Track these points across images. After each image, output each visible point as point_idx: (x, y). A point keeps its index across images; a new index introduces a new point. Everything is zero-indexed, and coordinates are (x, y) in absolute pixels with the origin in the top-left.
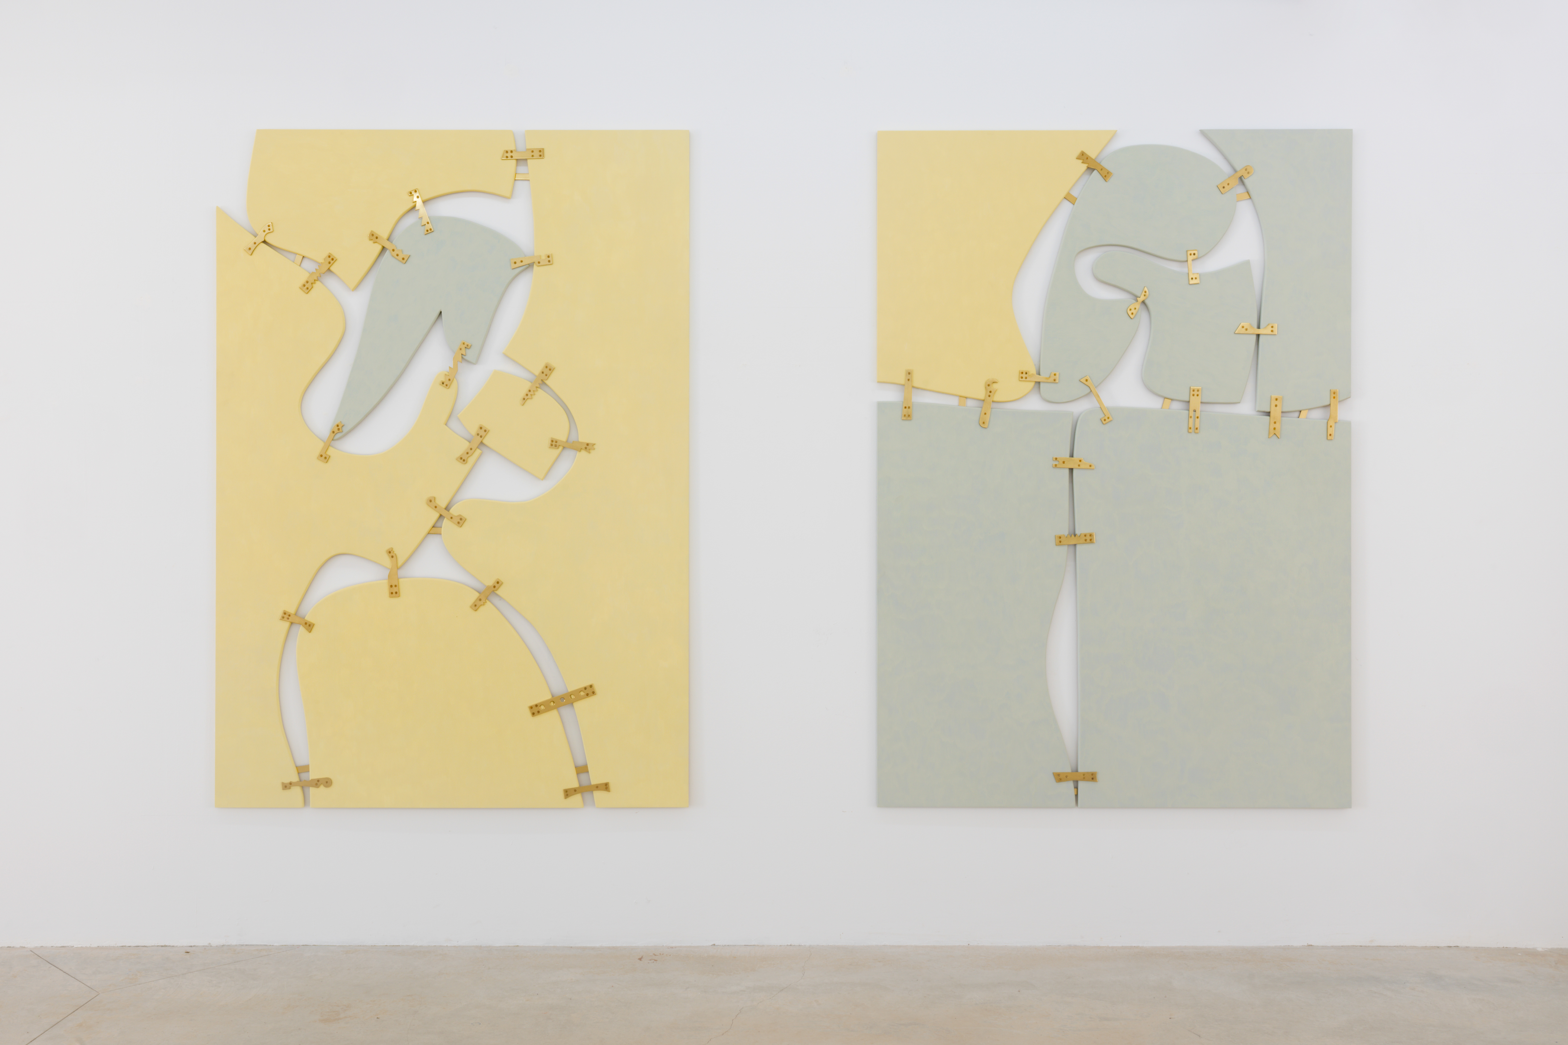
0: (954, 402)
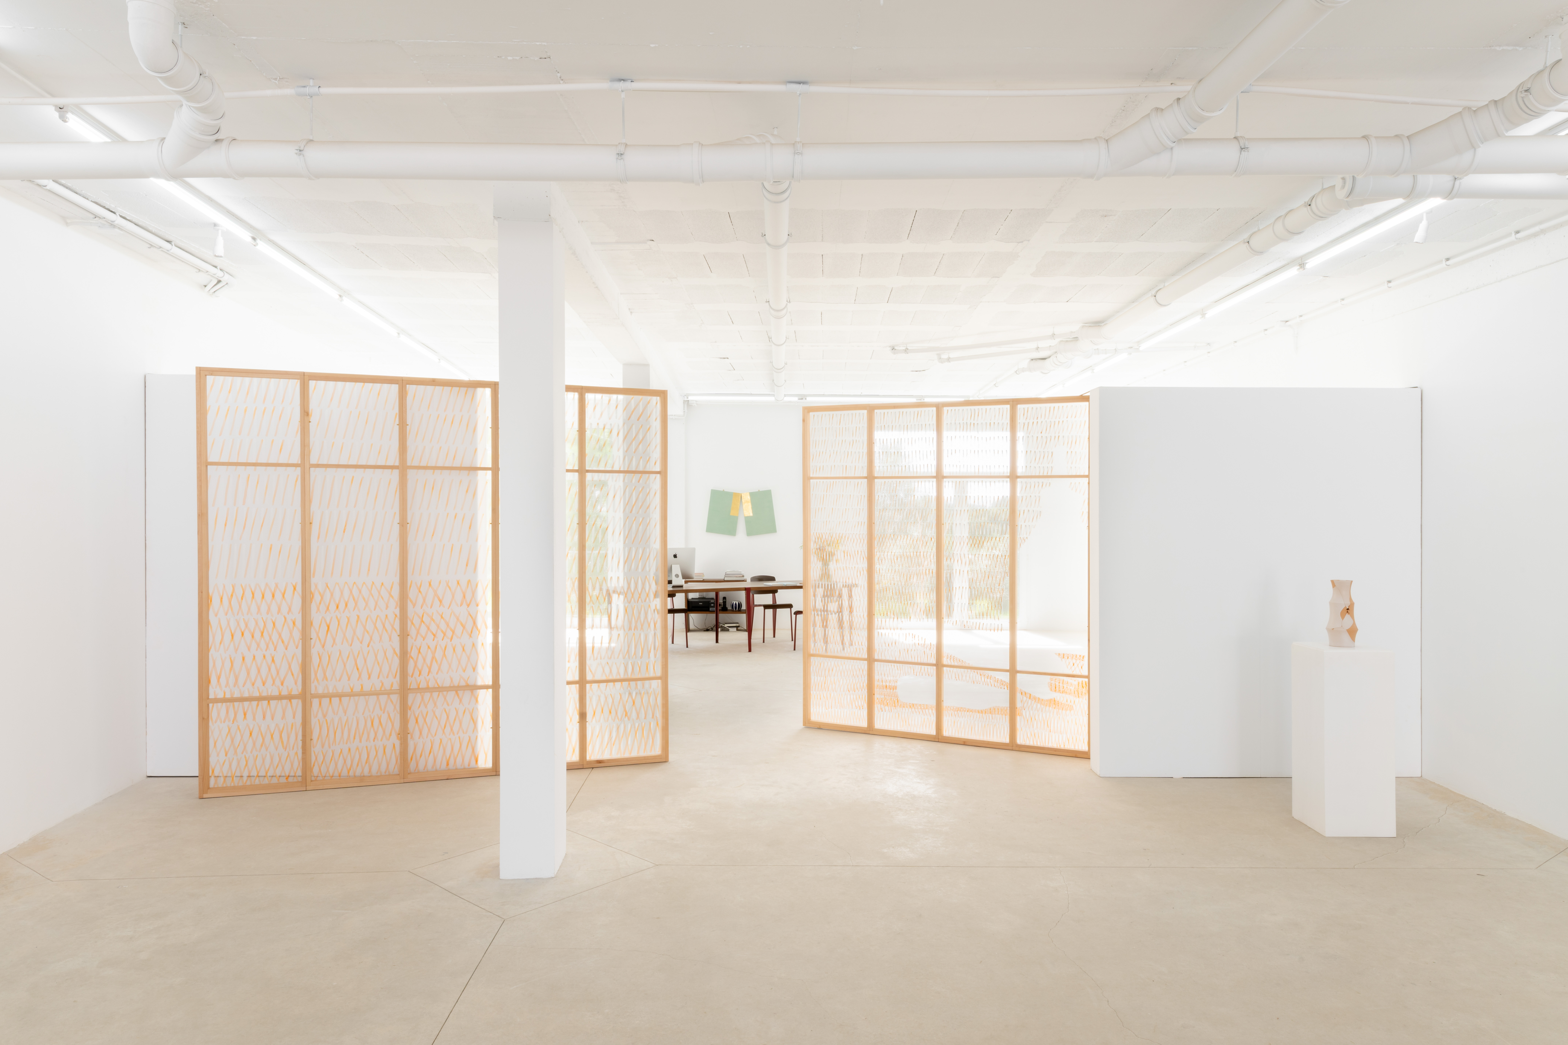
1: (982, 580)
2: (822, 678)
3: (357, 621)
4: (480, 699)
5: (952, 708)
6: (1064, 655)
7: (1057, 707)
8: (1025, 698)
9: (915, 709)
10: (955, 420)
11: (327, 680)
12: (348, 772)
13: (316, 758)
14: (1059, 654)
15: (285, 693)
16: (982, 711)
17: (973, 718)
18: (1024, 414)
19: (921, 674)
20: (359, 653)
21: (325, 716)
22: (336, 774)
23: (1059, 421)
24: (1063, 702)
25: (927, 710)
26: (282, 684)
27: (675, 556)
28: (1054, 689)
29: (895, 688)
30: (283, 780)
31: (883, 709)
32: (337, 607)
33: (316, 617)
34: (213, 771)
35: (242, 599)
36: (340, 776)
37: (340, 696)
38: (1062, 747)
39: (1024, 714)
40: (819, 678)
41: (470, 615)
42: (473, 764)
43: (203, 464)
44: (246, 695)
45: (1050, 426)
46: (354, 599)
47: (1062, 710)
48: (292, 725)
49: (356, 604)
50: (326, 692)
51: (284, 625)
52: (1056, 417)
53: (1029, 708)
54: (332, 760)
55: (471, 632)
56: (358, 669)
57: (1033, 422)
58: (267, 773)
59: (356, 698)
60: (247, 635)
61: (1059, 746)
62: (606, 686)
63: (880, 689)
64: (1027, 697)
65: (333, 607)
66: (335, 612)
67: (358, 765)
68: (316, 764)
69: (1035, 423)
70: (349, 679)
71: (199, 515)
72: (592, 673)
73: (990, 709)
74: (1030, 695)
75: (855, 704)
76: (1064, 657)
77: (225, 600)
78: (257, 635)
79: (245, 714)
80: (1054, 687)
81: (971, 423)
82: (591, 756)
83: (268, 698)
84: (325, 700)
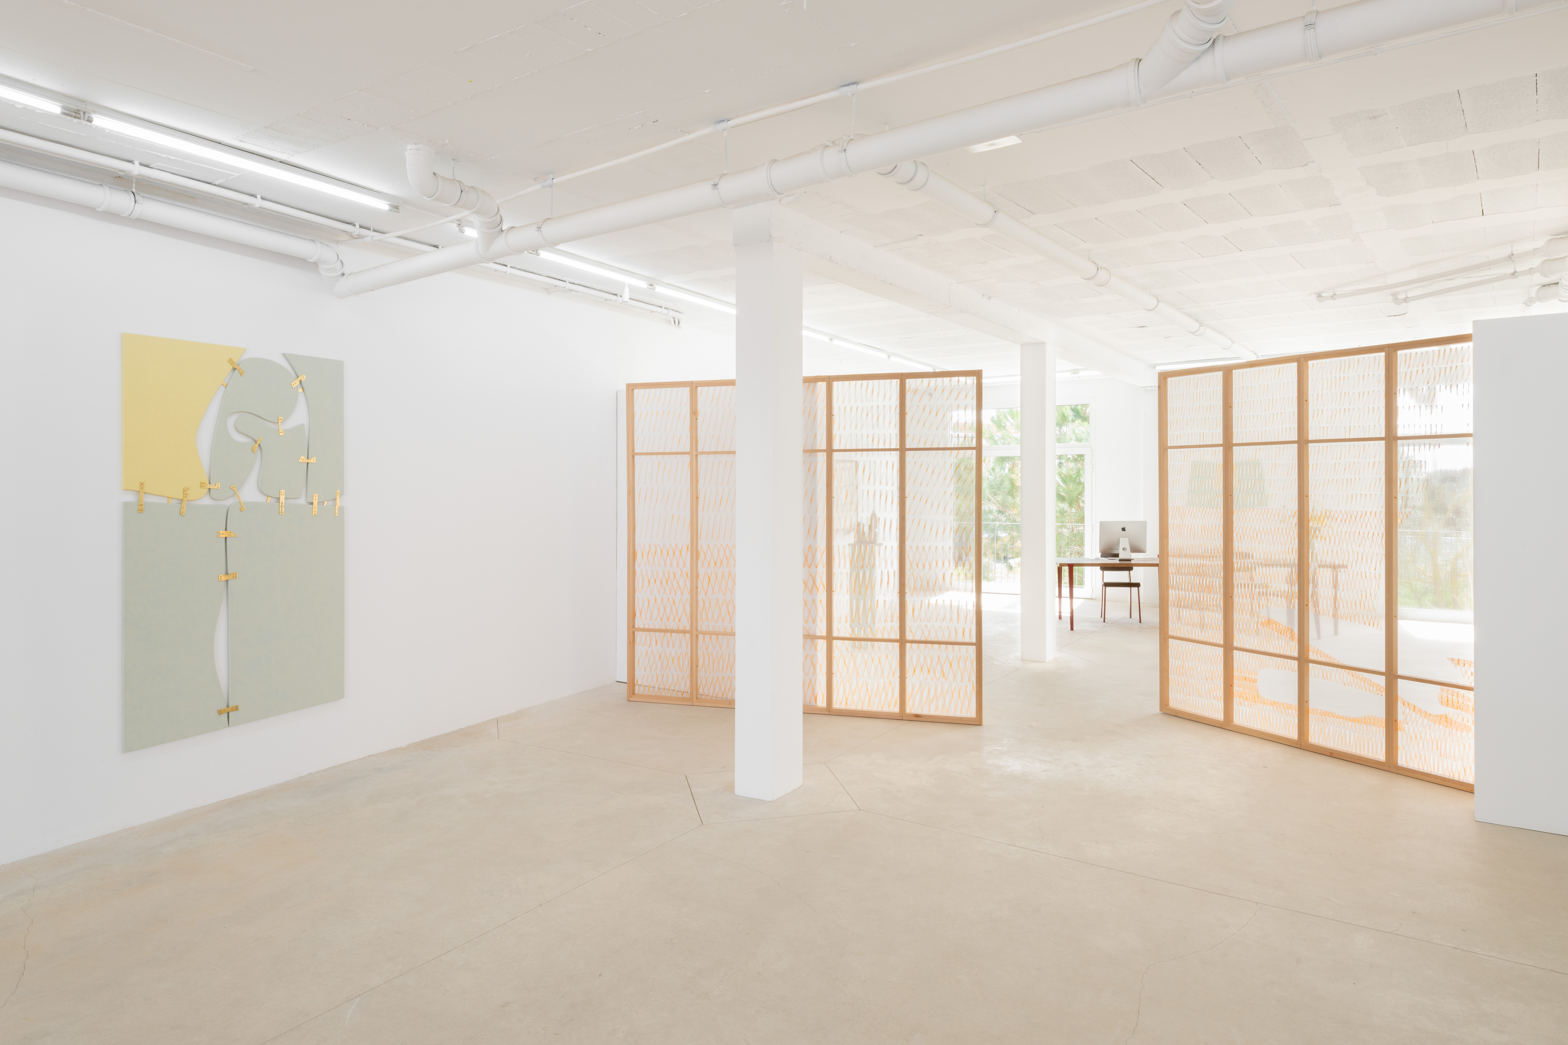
0: (165, 501)
1: (1354, 564)
2: (1180, 662)
3: (729, 576)
4: (819, 647)
5: (1319, 711)
6: (1459, 661)
7: (1450, 725)
8: (1408, 710)
9: (1276, 707)
10: (1322, 375)
11: (708, 621)
12: (723, 696)
13: (701, 681)
14: (1452, 659)
15: (681, 628)
16: (1354, 720)
17: (1344, 726)
18: (1405, 362)
19: (1283, 668)
20: (730, 601)
21: (707, 649)
22: (714, 695)
23: (1451, 367)
24: (1458, 721)
25: (1290, 710)
26: (679, 621)
27: (1124, 529)
28: (1446, 702)
29: (1255, 681)
30: (680, 695)
31: (1243, 704)
32: (716, 564)
33: (702, 571)
34: (637, 682)
35: (655, 555)
36: (717, 697)
37: (717, 634)
38: (1456, 778)
39: (1407, 729)
40: (1177, 662)
41: (811, 575)
42: (813, 703)
43: (632, 455)
44: (657, 627)
45: (1440, 374)
46: (727, 558)
47: (1457, 730)
48: (686, 654)
49: (728, 562)
50: (708, 630)
51: (681, 576)
52: (1447, 362)
53: (1412, 723)
54: (711, 684)
55: (812, 590)
56: (729, 614)
57: (1418, 371)
58: (670, 688)
59: (728, 637)
60: (658, 582)
61: (1452, 776)
62: (925, 647)
63: (1239, 680)
64: (1410, 709)
65: (712, 564)
66: (714, 568)
67: (729, 691)
68: (701, 686)
69: (1420, 371)
70: (723, 622)
71: (628, 492)
72: (912, 634)
73: (1365, 718)
74: (1415, 706)
75: (1213, 694)
76: (1458, 664)
77: (645, 555)
78: (664, 582)
79: (656, 642)
80: (1446, 701)
81: (1340, 377)
82: (910, 709)
83: (671, 631)
84: (707, 637)
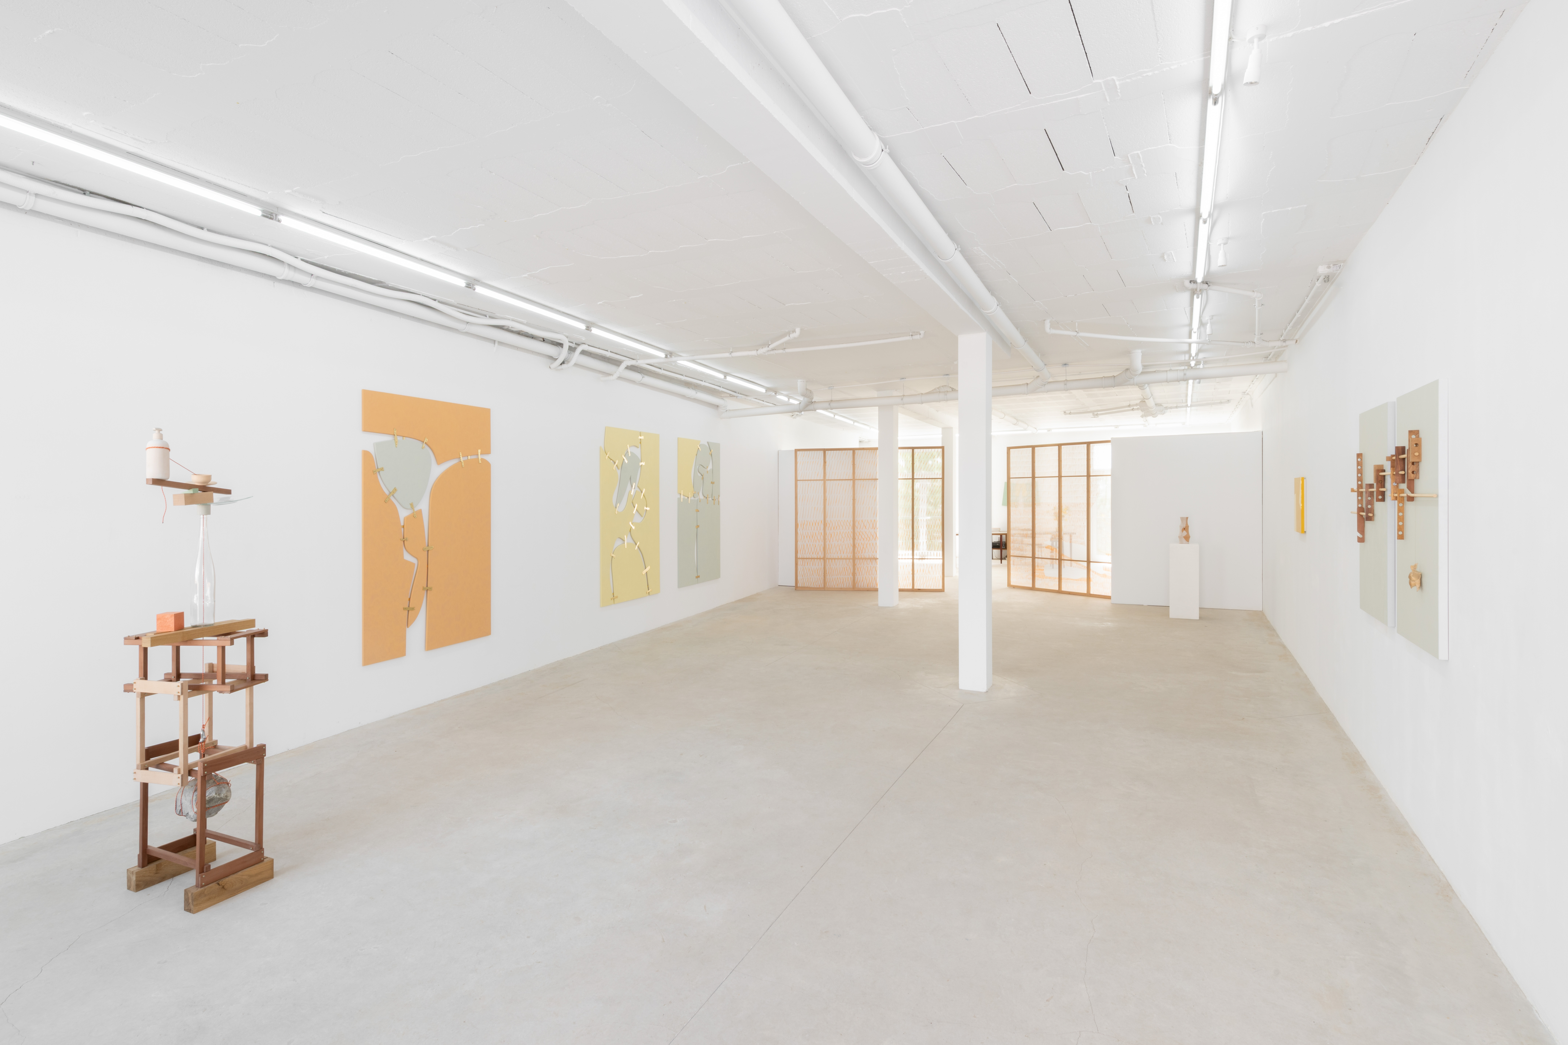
1: (1077, 522)
5: (1065, 579)
8: (1092, 574)
9: (1051, 579)
10: (1067, 452)
11: (831, 554)
13: (828, 580)
15: (819, 557)
16: (1077, 580)
17: (1073, 583)
19: (1053, 563)
20: (840, 545)
21: (830, 566)
22: (834, 586)
25: (1055, 580)
26: (818, 554)
29: (1043, 570)
30: (818, 587)
31: (1039, 579)
32: (834, 529)
33: (828, 532)
34: (799, 583)
35: (807, 525)
37: (835, 559)
39: (1092, 581)
40: (1014, 566)
43: (796, 480)
44: (808, 557)
46: (839, 526)
48: (821, 569)
49: (840, 528)
50: (831, 558)
51: (818, 534)
52: (1103, 449)
53: (1094, 578)
54: (833, 581)
56: (839, 552)
58: (814, 584)
59: (840, 560)
60: (808, 537)
61: (1104, 594)
63: (1037, 570)
65: (832, 529)
68: (828, 582)
69: (1096, 452)
70: (837, 554)
72: (917, 556)
73: (1080, 579)
74: (1094, 572)
76: (1105, 554)
77: (802, 525)
78: (811, 537)
79: (808, 564)
81: (1072, 453)
82: (916, 587)
83: (814, 559)
84: (830, 560)
